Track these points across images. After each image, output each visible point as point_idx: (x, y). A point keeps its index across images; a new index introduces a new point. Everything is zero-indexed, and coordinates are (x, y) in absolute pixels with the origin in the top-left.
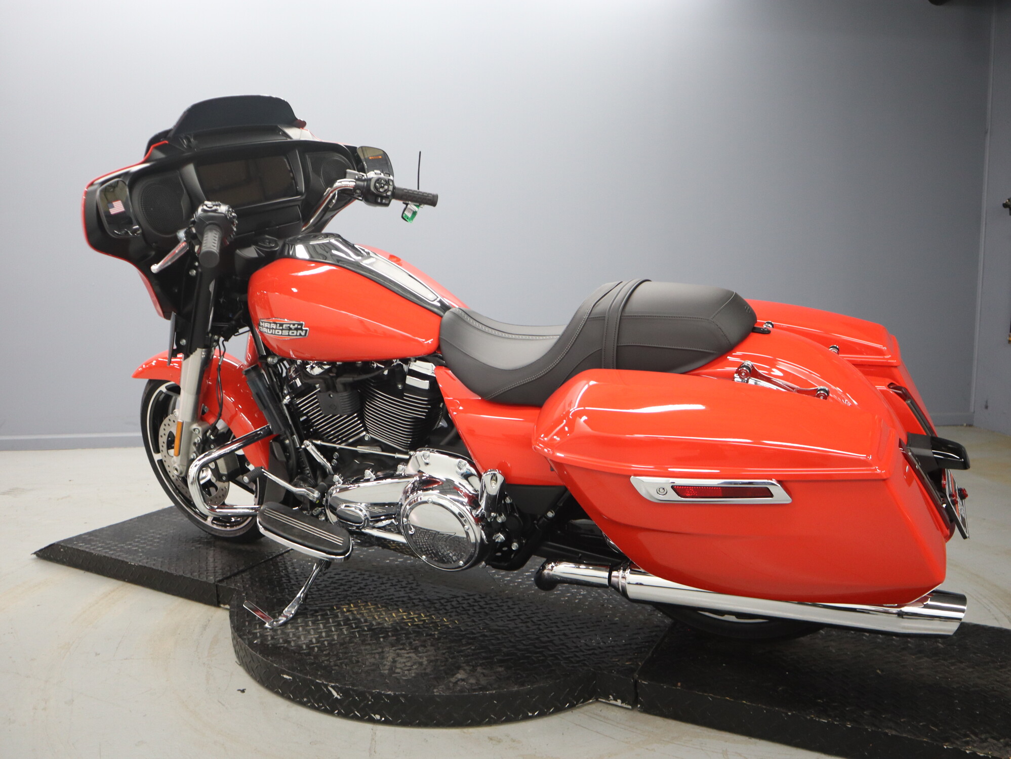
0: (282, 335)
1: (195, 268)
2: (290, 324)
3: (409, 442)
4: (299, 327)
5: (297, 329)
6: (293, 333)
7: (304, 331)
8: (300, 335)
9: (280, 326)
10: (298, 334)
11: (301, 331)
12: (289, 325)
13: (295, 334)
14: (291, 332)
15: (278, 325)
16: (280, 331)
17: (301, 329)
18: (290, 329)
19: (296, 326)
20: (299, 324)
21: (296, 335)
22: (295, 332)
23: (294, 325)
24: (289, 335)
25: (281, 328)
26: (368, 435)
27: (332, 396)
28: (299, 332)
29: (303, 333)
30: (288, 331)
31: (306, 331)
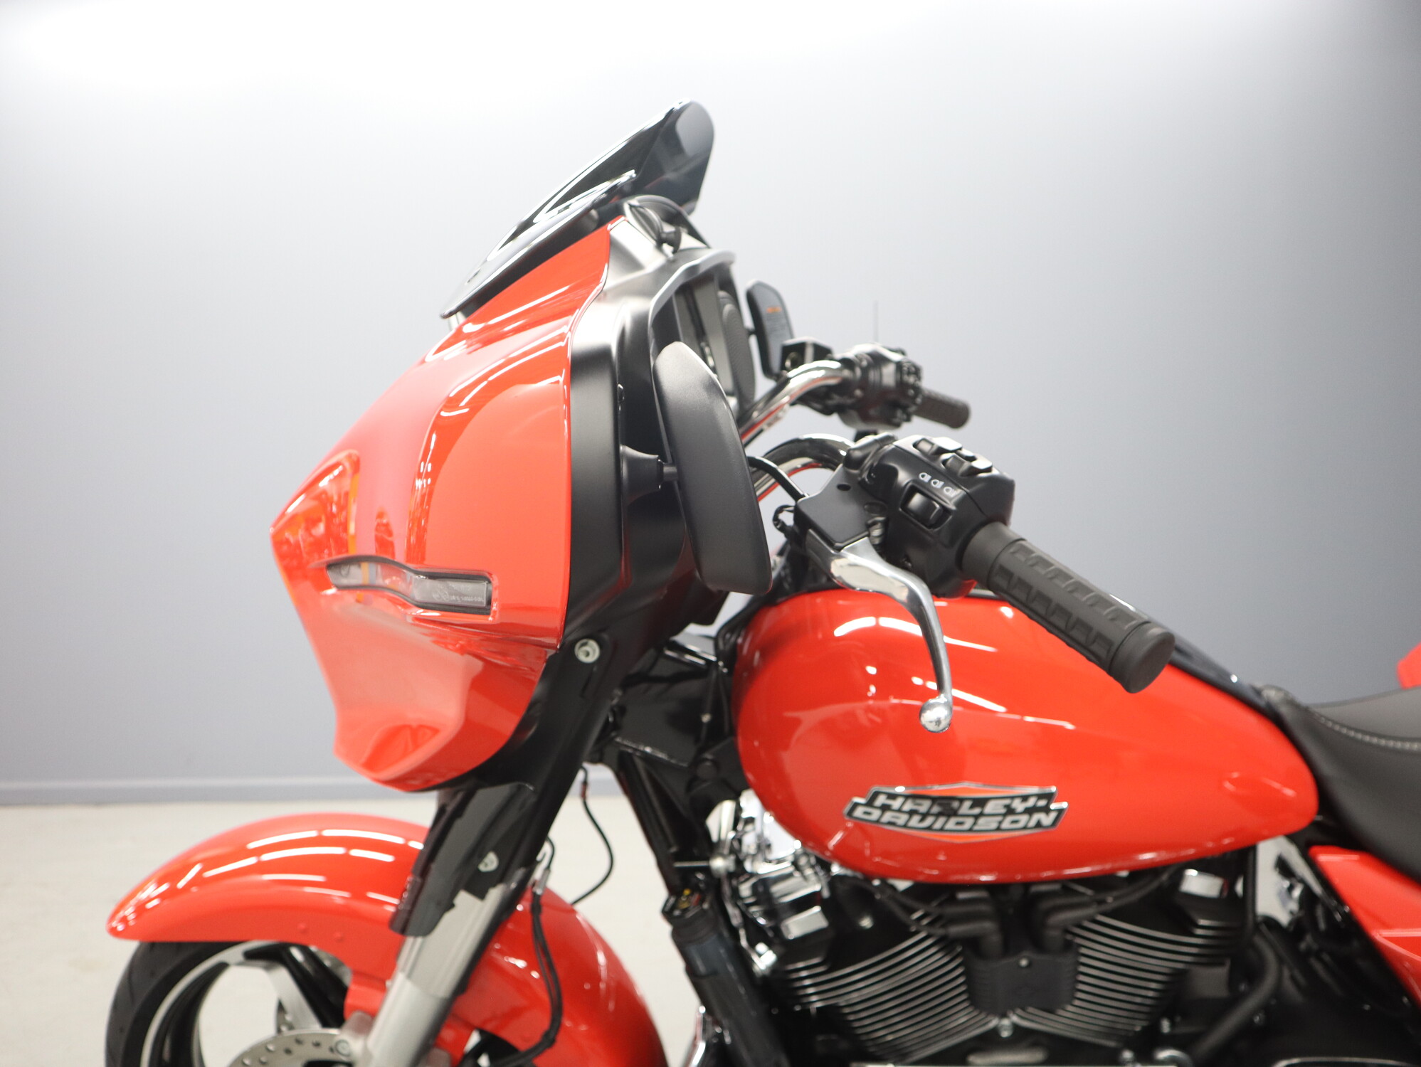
0: (970, 830)
2: (1013, 798)
4: (1042, 803)
5: (1030, 811)
6: (1017, 821)
7: (1053, 815)
8: (1039, 825)
9: (972, 807)
10: (1033, 823)
11: (1042, 815)
12: (1007, 802)
13: (1021, 825)
14: (1010, 818)
15: (967, 804)
16: (969, 823)
17: (1046, 810)
18: (1010, 811)
19: (1031, 802)
20: (1040, 796)
21: (1025, 828)
22: (1024, 819)
23: (1025, 798)
25: (977, 811)
26: (1006, 1022)
27: (1024, 963)
28: (1037, 817)
29: (1047, 820)
30: (999, 818)
31: (1060, 811)
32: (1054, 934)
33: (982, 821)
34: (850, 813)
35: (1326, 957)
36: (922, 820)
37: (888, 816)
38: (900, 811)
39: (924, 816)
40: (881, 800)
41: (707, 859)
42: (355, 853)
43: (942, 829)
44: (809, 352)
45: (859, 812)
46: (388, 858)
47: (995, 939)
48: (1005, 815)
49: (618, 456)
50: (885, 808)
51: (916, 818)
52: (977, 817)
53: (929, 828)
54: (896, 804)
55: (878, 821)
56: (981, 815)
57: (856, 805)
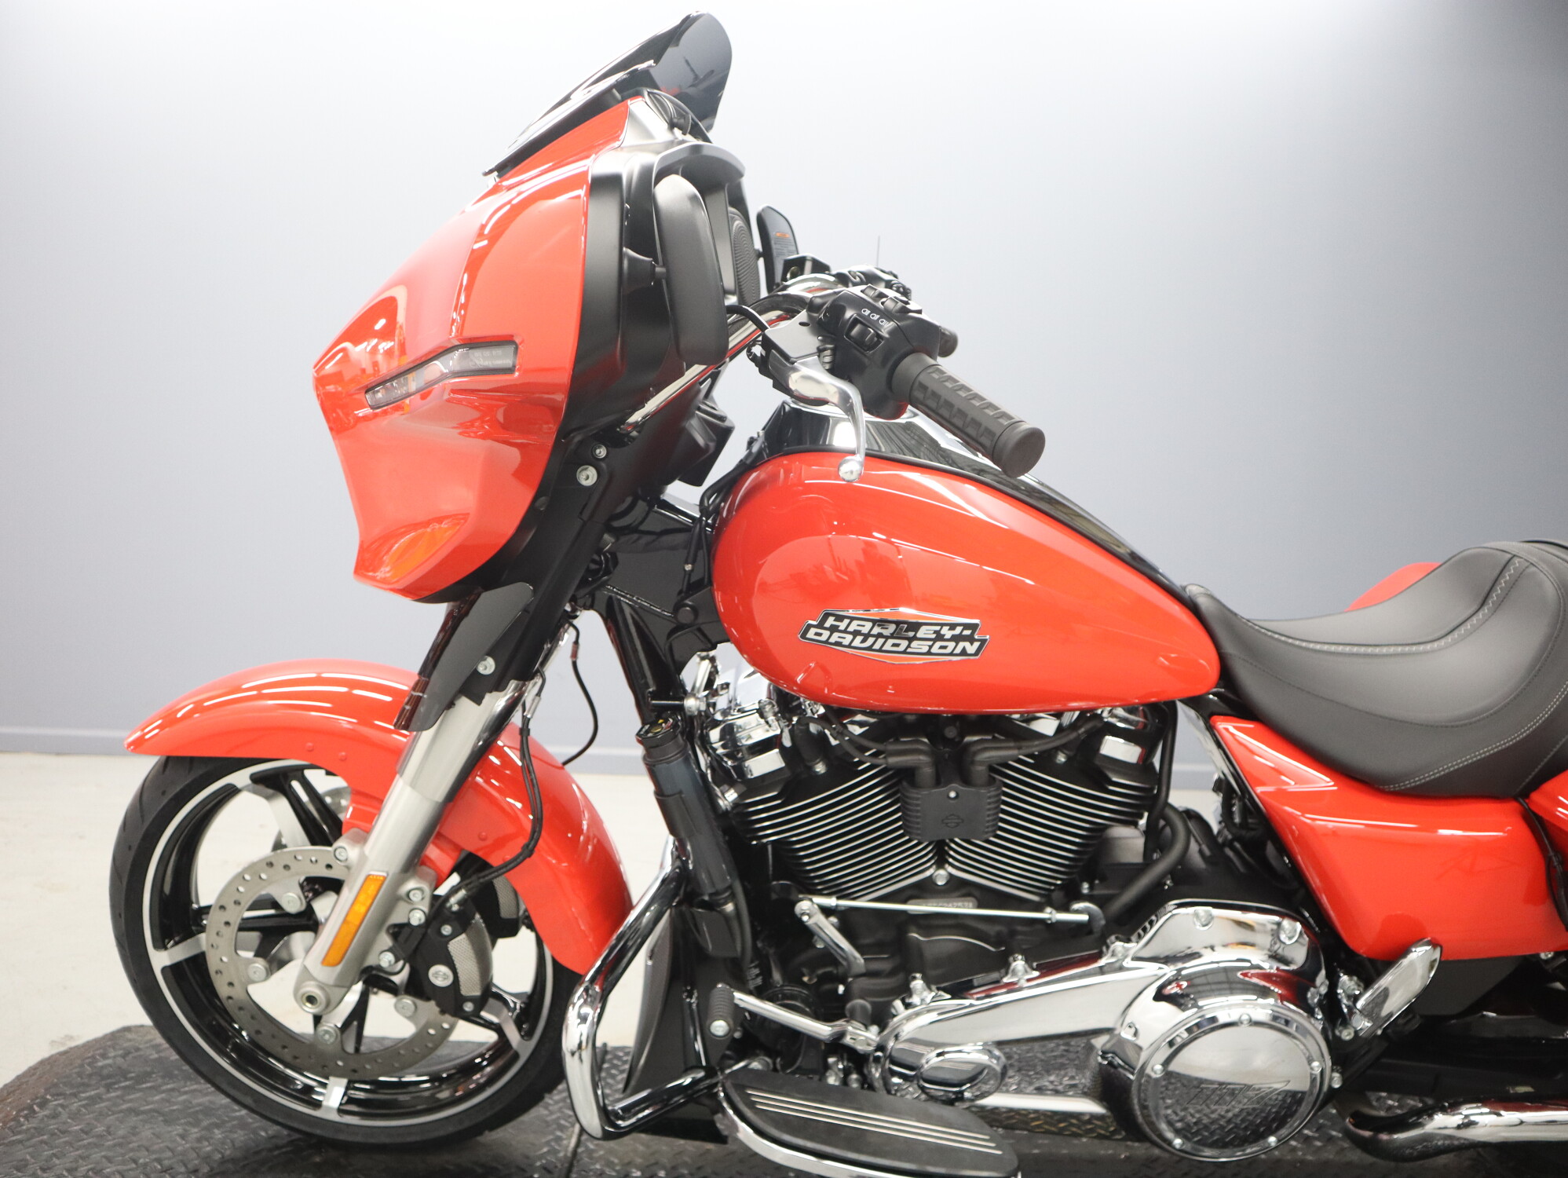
0: (905, 652)
1: (595, 462)
2: (942, 625)
3: (1059, 882)
4: (967, 632)
5: (956, 639)
6: (945, 647)
7: (977, 644)
8: (964, 652)
9: (907, 630)
10: (958, 650)
11: (967, 644)
12: (937, 628)
13: (948, 651)
14: (939, 644)
15: (903, 627)
16: (904, 645)
17: (971, 639)
18: (939, 637)
19: (958, 630)
20: (966, 626)
21: (951, 654)
22: (952, 645)
23: (953, 626)
24: (929, 653)
25: (911, 634)
26: (942, 872)
27: (952, 794)
28: (962, 645)
29: (971, 649)
30: (930, 643)
31: (983, 642)
32: (980, 770)
33: (915, 644)
34: (804, 636)
35: (1237, 845)
36: (863, 641)
37: (835, 638)
38: (845, 631)
39: (866, 637)
40: (830, 621)
41: (682, 699)
42: (357, 692)
43: (880, 650)
44: (808, 266)
45: (811, 634)
46: (388, 699)
47: (927, 771)
48: (935, 640)
49: (621, 255)
50: (833, 629)
51: (859, 638)
52: (911, 640)
53: (870, 648)
54: (842, 625)
55: (827, 642)
56: (915, 638)
57: (810, 626)
